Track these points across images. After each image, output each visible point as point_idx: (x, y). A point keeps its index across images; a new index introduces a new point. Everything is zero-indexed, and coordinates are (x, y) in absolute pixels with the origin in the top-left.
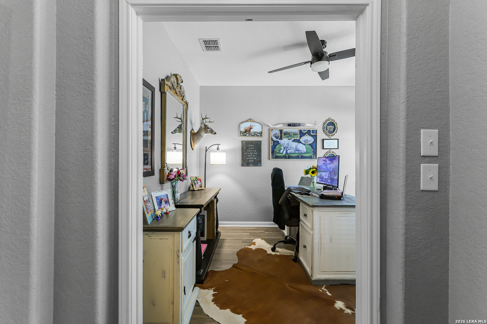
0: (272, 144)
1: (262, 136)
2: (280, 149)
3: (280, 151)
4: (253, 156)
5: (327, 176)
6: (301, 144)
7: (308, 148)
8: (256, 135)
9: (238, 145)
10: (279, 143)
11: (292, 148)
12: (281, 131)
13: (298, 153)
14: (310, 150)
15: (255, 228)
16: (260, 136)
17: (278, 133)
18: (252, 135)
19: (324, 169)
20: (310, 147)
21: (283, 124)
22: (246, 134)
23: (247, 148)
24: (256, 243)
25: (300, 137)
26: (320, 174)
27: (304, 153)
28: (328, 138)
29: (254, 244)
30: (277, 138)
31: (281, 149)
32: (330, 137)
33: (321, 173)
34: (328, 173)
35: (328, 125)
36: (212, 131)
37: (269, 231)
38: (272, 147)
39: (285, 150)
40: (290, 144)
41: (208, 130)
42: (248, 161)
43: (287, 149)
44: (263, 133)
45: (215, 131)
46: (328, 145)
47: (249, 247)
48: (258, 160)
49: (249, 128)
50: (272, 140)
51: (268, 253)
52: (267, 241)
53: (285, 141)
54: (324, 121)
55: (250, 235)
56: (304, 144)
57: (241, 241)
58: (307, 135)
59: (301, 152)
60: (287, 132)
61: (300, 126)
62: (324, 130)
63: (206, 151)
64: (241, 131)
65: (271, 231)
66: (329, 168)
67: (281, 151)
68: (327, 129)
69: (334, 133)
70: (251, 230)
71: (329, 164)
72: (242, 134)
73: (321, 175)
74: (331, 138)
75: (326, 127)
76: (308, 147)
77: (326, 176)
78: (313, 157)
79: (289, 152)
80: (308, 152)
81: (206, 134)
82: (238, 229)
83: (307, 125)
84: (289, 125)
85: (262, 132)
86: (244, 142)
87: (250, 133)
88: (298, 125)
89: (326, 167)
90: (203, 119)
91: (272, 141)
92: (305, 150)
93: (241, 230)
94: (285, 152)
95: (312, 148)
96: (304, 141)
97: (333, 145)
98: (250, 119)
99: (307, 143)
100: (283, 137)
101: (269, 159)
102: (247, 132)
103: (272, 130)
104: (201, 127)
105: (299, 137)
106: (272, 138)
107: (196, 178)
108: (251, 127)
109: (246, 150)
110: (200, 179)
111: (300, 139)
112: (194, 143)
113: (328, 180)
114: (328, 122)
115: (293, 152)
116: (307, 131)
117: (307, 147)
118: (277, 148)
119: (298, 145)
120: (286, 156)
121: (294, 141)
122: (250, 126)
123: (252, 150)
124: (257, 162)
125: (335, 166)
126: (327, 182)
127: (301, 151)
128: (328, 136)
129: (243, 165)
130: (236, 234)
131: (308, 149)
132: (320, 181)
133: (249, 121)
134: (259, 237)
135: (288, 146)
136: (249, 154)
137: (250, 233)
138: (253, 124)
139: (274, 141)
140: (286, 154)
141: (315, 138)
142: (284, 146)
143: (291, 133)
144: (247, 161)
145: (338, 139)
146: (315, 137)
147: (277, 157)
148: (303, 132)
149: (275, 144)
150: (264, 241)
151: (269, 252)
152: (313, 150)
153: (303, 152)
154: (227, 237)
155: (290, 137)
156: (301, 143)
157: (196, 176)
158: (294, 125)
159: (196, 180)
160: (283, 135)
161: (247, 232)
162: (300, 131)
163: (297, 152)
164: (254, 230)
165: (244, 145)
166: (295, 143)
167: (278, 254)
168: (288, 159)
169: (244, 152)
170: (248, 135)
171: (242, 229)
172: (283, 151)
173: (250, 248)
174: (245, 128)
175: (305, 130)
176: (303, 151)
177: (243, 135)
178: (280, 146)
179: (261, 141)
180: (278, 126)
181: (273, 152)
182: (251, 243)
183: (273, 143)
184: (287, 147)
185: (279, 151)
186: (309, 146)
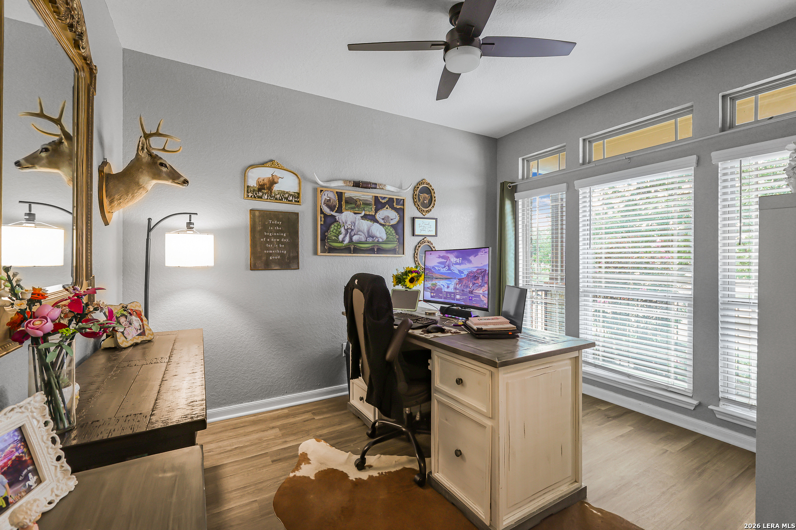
0: (321, 221)
1: (298, 202)
2: (337, 233)
3: (337, 236)
4: (279, 246)
5: (452, 287)
6: (378, 225)
7: (389, 232)
8: (286, 199)
9: (243, 220)
10: (336, 221)
11: (361, 232)
12: (340, 195)
13: (373, 242)
14: (394, 236)
15: (286, 411)
16: (296, 201)
17: (334, 198)
18: (276, 199)
19: (442, 273)
20: (393, 232)
21: (345, 181)
22: (261, 194)
23: (265, 228)
24: (309, 457)
25: (376, 211)
26: (432, 284)
27: (383, 243)
28: (421, 216)
29: (304, 458)
30: (332, 208)
31: (340, 233)
32: (424, 213)
33: (434, 282)
34: (456, 281)
35: (422, 192)
36: (174, 176)
37: (323, 413)
38: (322, 226)
39: (348, 235)
40: (356, 224)
41: (161, 171)
42: (268, 258)
43: (353, 233)
44: (301, 195)
45: (185, 176)
46: (421, 228)
47: (298, 474)
48: (291, 255)
49: (269, 181)
50: (322, 212)
51: (352, 477)
52: (333, 442)
53: (347, 217)
54: (414, 184)
55: (283, 435)
56: (383, 225)
57: (268, 460)
58: (387, 208)
59: (378, 241)
60: (351, 198)
61: (376, 188)
62: (415, 200)
63: (150, 230)
64: (248, 187)
65: (325, 410)
66: (457, 272)
67: (341, 237)
68: (419, 200)
69: (430, 208)
70: (278, 418)
71: (457, 264)
72: (250, 195)
73: (435, 285)
74: (425, 217)
75: (419, 195)
76: (389, 230)
77: (448, 287)
78: (397, 249)
79: (355, 238)
80: (389, 241)
81: (154, 182)
82: (245, 422)
83: (389, 188)
84: (357, 184)
85: (299, 194)
86: (257, 213)
87: (271, 192)
88: (373, 186)
89: (449, 269)
90: (147, 136)
91: (322, 215)
92: (384, 237)
93: (254, 423)
94: (347, 240)
95: (397, 233)
96: (383, 219)
97: (429, 229)
98: (271, 161)
99: (388, 224)
100: (344, 207)
101: (315, 253)
102: (265, 189)
103: (321, 191)
104: (138, 157)
105: (373, 209)
106: (321, 209)
107: (125, 308)
108: (273, 180)
109: (261, 232)
110: (136, 311)
111: (375, 214)
112: (111, 202)
113: (455, 296)
114: (421, 187)
115: (363, 239)
116: (387, 199)
117: (387, 230)
118: (332, 229)
119: (373, 225)
120: (350, 248)
121: (365, 217)
122: (271, 176)
123: (277, 231)
124: (290, 261)
125: (476, 267)
126: (454, 299)
127: (377, 237)
128: (421, 211)
129: (254, 267)
130: (244, 439)
131: (389, 234)
132: (432, 297)
133: (269, 164)
134: (307, 434)
135: (353, 228)
136: (271, 242)
137: (282, 428)
138: (278, 173)
139: (326, 216)
140: (349, 242)
141: (402, 214)
142: (346, 228)
143: (360, 200)
144: (264, 258)
145: (436, 219)
146: (401, 212)
147: (332, 250)
148: (381, 200)
149: (329, 222)
150: (323, 442)
151: (354, 474)
152: (397, 237)
153: (381, 240)
154: (222, 456)
155: (356, 209)
156: (377, 222)
157: (125, 303)
158: (365, 186)
159: (123, 315)
160: (343, 203)
161: (273, 428)
162: (376, 198)
163: (370, 240)
164: (287, 416)
165: (257, 220)
166: (366, 221)
167: (375, 474)
168: (354, 255)
169: (257, 236)
170: (266, 197)
171: (256, 421)
172: (344, 237)
173: (302, 475)
174: (260, 180)
175: (384, 198)
176: (380, 238)
177: (255, 197)
178: (339, 227)
179: (297, 214)
180: (333, 184)
181: (324, 239)
182: (296, 460)
183: (323, 219)
184: (352, 230)
185: (335, 236)
186: (391, 230)
